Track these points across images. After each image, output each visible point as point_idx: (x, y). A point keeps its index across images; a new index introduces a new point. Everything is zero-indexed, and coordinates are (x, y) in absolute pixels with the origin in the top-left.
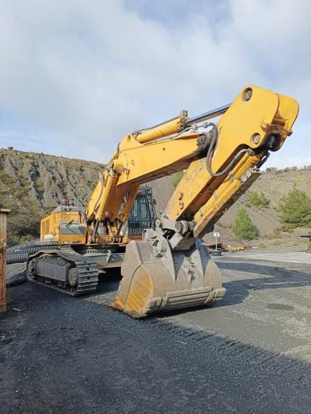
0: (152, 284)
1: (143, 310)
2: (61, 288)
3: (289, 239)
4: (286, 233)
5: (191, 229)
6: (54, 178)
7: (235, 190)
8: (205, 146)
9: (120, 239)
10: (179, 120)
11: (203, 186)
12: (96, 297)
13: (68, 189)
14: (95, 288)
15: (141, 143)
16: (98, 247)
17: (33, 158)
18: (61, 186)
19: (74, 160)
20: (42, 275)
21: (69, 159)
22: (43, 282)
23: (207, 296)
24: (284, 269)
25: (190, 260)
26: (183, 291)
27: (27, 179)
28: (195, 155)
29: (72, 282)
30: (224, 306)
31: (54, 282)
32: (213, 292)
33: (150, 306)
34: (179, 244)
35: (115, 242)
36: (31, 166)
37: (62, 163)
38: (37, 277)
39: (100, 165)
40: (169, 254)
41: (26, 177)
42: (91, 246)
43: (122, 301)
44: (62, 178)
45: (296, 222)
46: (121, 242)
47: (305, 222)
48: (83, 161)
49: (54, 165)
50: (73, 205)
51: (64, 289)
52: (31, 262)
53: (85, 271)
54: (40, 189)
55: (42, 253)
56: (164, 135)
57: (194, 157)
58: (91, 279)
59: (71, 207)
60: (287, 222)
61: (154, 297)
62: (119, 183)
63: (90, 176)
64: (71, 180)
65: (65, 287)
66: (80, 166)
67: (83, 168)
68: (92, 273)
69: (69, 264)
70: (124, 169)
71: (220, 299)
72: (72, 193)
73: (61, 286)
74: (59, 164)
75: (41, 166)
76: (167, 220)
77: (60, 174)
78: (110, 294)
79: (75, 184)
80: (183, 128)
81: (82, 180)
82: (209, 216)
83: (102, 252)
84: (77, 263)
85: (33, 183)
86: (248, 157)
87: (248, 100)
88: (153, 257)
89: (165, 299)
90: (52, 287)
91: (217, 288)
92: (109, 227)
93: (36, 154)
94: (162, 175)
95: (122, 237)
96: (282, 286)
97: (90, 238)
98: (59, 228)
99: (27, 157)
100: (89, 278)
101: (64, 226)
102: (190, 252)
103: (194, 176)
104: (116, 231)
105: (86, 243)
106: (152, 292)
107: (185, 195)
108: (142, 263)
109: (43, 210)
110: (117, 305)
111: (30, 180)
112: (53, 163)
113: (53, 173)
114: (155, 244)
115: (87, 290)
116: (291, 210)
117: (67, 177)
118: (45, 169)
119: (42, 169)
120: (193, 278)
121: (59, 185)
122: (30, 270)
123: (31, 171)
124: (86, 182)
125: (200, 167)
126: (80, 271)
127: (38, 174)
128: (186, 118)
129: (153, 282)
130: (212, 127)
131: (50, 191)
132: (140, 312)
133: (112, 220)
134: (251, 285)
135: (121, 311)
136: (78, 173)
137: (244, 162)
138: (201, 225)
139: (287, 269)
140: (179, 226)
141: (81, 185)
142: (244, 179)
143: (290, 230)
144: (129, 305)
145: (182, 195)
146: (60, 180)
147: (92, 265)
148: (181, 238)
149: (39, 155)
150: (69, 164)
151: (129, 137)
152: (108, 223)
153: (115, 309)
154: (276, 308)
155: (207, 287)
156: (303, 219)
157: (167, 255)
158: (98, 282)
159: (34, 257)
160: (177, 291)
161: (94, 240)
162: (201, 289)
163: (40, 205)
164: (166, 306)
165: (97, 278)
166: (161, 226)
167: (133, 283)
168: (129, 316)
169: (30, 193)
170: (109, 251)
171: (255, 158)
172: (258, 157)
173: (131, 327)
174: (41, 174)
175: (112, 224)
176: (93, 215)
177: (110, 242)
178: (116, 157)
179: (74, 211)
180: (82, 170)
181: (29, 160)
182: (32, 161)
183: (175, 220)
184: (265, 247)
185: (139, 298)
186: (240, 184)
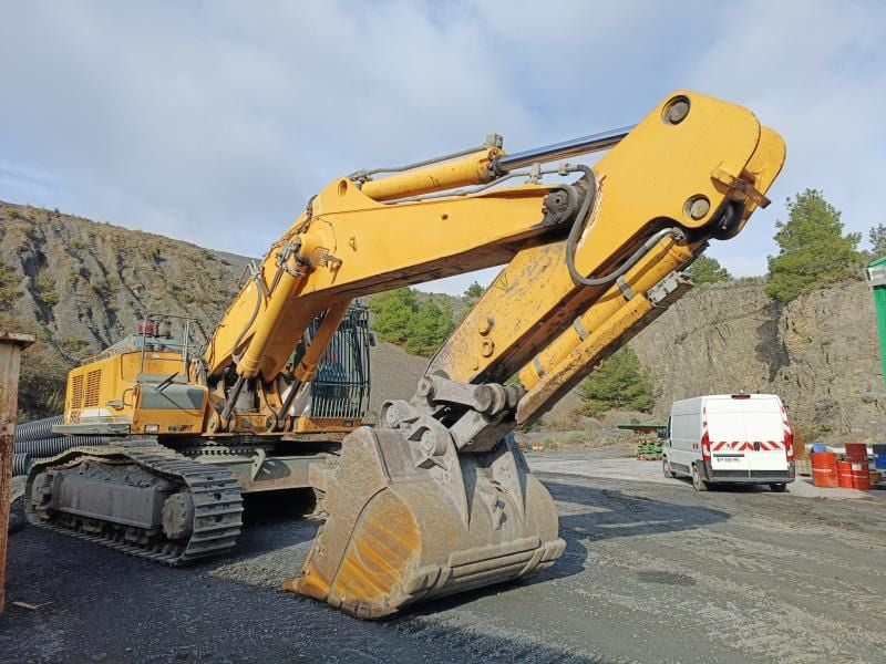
0: (418, 532)
1: (391, 598)
2: (133, 544)
3: (597, 432)
4: (592, 419)
5: (512, 404)
6: (85, 273)
7: (634, 319)
8: (564, 216)
9: (289, 422)
10: (484, 155)
11: (550, 307)
12: (238, 565)
13: (120, 301)
14: (233, 543)
15: (378, 199)
16: (233, 441)
17: (32, 221)
18: (103, 293)
19: (139, 233)
20: (72, 511)
21: (125, 230)
22: (76, 529)
23: (528, 560)
24: (618, 492)
25: (489, 475)
26: (483, 549)
27: (13, 270)
28: (535, 234)
29: (172, 530)
30: (552, 579)
31: (109, 528)
32: (541, 549)
33: (412, 590)
34: (475, 438)
35: (276, 429)
36: (24, 238)
37: (108, 238)
38: (56, 516)
39: (205, 252)
40: (451, 460)
41: (10, 263)
42: (216, 439)
43: (323, 578)
44: (106, 273)
45: (608, 399)
46: (291, 429)
47: (626, 398)
48: (161, 239)
49: (86, 239)
50: (168, 336)
51: (142, 546)
52: (41, 477)
53: (211, 500)
54: (44, 296)
55: (79, 454)
56: (438, 186)
57: (526, 240)
58: (225, 520)
59: (163, 341)
60: (594, 397)
61: (421, 566)
62: (307, 290)
63: (178, 273)
64: (129, 279)
65: (145, 541)
66: (154, 249)
67: (162, 256)
68: (227, 505)
69: (162, 484)
70: (329, 258)
71: (551, 563)
72: (131, 311)
73: (134, 539)
74: (99, 241)
75: (51, 240)
76: (446, 382)
77: (100, 264)
78: (269, 557)
79: (139, 289)
80: (492, 173)
81: (158, 283)
82: (561, 374)
83: (242, 454)
84: (189, 481)
85: (27, 279)
86: (670, 247)
87: (676, 123)
88: (410, 467)
89: (446, 569)
90: (103, 541)
91: (549, 539)
92: (260, 394)
93: (39, 212)
94: (424, 277)
95: (293, 419)
96: (639, 530)
97: (214, 418)
98: (137, 392)
99: (15, 216)
100: (219, 518)
101: (151, 388)
102: (490, 457)
103: (524, 282)
104: (279, 405)
105: (204, 430)
106: (417, 553)
107: (497, 326)
108: (390, 482)
109: (51, 348)
110: (308, 585)
111: (20, 271)
112: (84, 238)
113: (82, 261)
114: (417, 437)
115: (211, 548)
116: (601, 375)
117: (120, 273)
118: (61, 248)
119: (53, 249)
120: (503, 518)
121: (97, 291)
122: (37, 497)
123: (23, 250)
124: (169, 288)
125: (542, 264)
126: (199, 500)
127: (41, 259)
128: (500, 152)
129: (421, 528)
130: (582, 174)
131: (72, 303)
132: (382, 604)
133: (270, 378)
134: (578, 529)
135: (322, 602)
136: (148, 265)
137: (659, 258)
138: (537, 396)
139: (624, 492)
140: (487, 395)
141: (155, 293)
142: (659, 295)
143: (599, 414)
144: (343, 584)
145: (491, 324)
146: (101, 278)
147: (227, 486)
148: (483, 423)
149: (49, 213)
150: (125, 244)
151: (344, 185)
152: (260, 383)
153: (302, 597)
154: (661, 582)
155: (530, 539)
156: (623, 393)
157: (447, 464)
158: (241, 528)
159: (50, 464)
160: (470, 551)
161: (224, 425)
162: (519, 542)
163: (45, 336)
164: (445, 586)
165: (240, 518)
166: (430, 395)
167: (360, 530)
168: (347, 612)
169: (17, 304)
170: (261, 452)
171: (685, 250)
172: (690, 249)
173: (364, 642)
174: (51, 260)
175: (268, 388)
176: (230, 364)
177: (262, 429)
178: (305, 228)
179: (172, 351)
180: (158, 260)
181: (19, 224)
182: (28, 226)
183: (467, 381)
184: (555, 447)
185: (378, 569)
186: (648, 306)
